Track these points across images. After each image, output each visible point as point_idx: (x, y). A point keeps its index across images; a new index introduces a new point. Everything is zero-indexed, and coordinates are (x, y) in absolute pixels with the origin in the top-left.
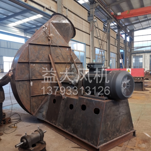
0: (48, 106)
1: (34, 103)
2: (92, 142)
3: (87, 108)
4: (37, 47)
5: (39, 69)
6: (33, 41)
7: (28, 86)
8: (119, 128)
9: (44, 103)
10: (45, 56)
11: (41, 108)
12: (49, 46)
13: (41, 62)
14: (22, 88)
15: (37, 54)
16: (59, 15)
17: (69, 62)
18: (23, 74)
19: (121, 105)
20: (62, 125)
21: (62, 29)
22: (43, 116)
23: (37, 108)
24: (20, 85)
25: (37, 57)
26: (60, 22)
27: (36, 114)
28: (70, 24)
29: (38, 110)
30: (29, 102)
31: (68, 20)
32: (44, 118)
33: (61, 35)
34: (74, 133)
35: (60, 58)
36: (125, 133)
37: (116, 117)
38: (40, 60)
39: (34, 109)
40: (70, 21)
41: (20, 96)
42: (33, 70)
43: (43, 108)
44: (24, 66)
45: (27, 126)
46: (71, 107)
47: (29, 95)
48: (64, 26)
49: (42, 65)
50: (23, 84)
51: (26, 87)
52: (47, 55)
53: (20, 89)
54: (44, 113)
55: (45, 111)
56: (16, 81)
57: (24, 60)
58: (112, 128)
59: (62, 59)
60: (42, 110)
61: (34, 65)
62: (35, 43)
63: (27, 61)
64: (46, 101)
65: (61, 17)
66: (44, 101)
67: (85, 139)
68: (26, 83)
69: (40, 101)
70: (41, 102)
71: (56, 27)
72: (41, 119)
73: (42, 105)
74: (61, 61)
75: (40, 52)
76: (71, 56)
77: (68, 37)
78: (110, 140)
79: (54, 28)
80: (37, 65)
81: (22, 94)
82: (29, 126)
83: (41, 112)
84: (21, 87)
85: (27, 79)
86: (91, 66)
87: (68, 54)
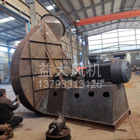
0: (48, 100)
1: (36, 98)
2: (107, 121)
3: (95, 94)
4: (36, 44)
5: (38, 65)
6: (32, 38)
7: (30, 81)
8: (122, 108)
9: (45, 97)
10: (43, 53)
11: (42, 102)
12: (45, 43)
13: (40, 58)
14: (26, 83)
15: (36, 51)
16: (51, 16)
17: (61, 58)
18: (26, 70)
19: (121, 88)
20: (68, 114)
21: (55, 29)
22: (44, 110)
23: (39, 102)
24: (24, 81)
25: (36, 54)
26: (53, 22)
27: (39, 108)
28: (61, 24)
29: (40, 105)
30: (32, 97)
31: (60, 20)
32: (45, 111)
33: (53, 34)
34: (84, 118)
35: (54, 55)
36: (125, 112)
37: (120, 98)
38: (39, 56)
39: (37, 104)
40: (61, 22)
41: (25, 91)
42: (34, 65)
43: (43, 102)
44: (26, 62)
45: (29, 122)
46: (77, 96)
47: (31, 90)
48: (57, 26)
49: (41, 61)
50: (27, 79)
51: (29, 82)
52: (44, 52)
53: (24, 85)
54: (45, 107)
55: (45, 105)
56: (20, 76)
57: (26, 56)
58: (119, 108)
59: (56, 55)
60: (43, 104)
61: (34, 61)
62: (34, 40)
63: (29, 58)
64: (46, 95)
65: (53, 18)
66: (44, 95)
67: (98, 120)
68: (29, 78)
69: (41, 95)
70: (42, 97)
71: (50, 27)
72: (43, 113)
73: (43, 99)
74: (55, 57)
75: (39, 49)
76: (63, 52)
77: (59, 36)
78: (119, 118)
79: (48, 27)
80: (37, 61)
81: (26, 89)
82: (32, 121)
83: (42, 106)
84: (24, 82)
85: (29, 74)
86: (93, 58)
87: (60, 51)
